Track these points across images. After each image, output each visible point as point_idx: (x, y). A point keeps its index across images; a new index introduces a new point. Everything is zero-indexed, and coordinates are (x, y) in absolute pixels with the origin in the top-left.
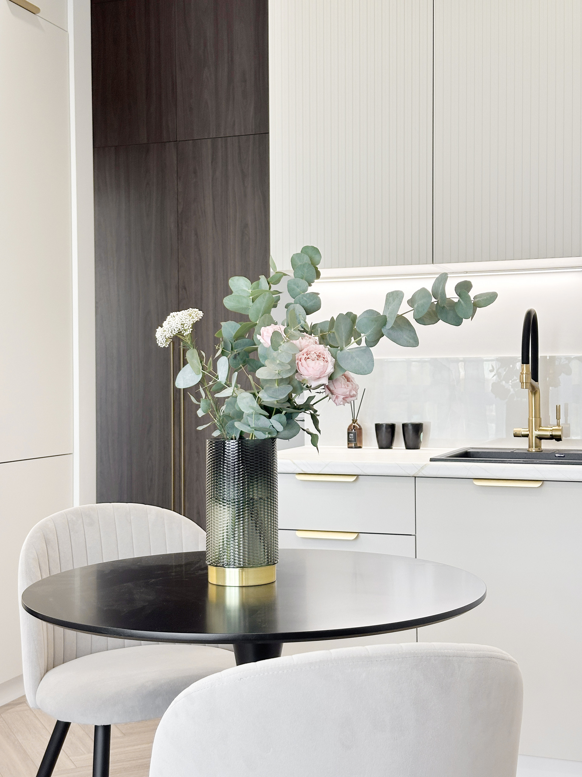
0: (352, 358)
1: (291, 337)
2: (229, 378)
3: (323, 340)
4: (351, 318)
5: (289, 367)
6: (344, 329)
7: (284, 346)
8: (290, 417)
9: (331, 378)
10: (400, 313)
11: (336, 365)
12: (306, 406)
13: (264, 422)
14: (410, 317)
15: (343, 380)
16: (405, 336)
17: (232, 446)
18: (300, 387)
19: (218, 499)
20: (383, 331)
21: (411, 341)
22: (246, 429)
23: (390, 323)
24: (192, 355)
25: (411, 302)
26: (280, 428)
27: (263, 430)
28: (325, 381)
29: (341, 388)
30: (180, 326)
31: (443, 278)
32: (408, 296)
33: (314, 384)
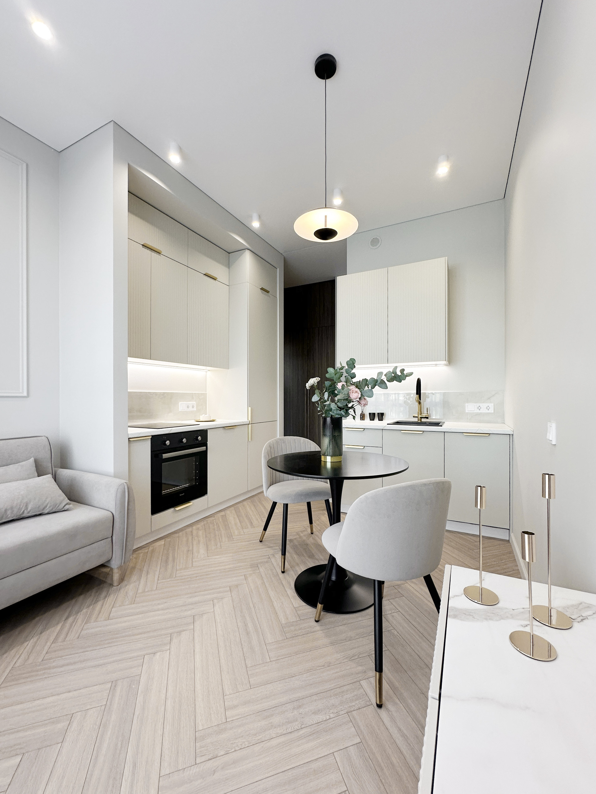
0: (367, 392)
1: (348, 386)
2: (328, 399)
3: (357, 387)
4: (366, 380)
5: (347, 395)
6: (364, 383)
7: (346, 389)
8: (347, 410)
9: (360, 399)
10: (382, 379)
11: (362, 395)
12: (352, 407)
13: (339, 412)
14: (385, 380)
15: (364, 399)
16: (383, 385)
17: (329, 419)
18: (350, 401)
19: (324, 435)
20: (377, 384)
21: (386, 387)
22: (333, 414)
23: (379, 382)
24: (317, 391)
25: (385, 375)
26: (344, 414)
27: (338, 414)
28: (358, 400)
29: (363, 402)
30: (313, 383)
31: (396, 367)
32: (384, 373)
33: (354, 401)
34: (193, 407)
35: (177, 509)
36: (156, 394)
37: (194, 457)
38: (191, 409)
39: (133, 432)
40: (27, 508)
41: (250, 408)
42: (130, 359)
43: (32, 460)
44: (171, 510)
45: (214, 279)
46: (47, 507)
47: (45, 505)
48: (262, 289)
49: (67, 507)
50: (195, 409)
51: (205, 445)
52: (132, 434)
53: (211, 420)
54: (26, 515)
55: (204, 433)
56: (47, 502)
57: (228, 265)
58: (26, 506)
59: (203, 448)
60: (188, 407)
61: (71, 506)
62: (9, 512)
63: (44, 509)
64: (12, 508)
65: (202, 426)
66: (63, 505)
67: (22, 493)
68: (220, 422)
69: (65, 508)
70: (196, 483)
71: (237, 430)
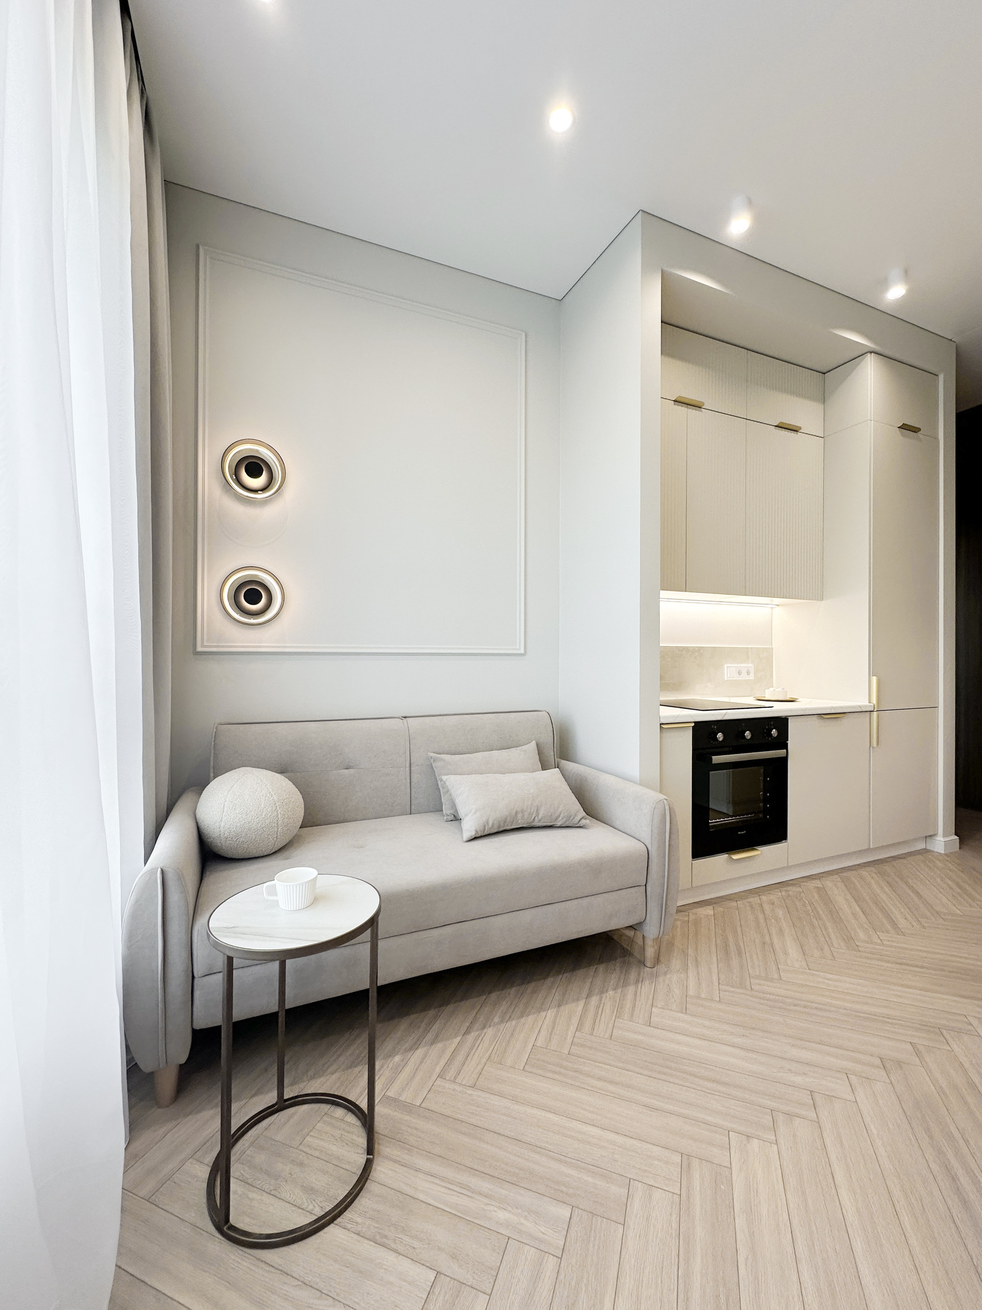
34: (748, 673)
35: (735, 857)
36: (686, 649)
37: (762, 767)
38: (744, 677)
39: (668, 714)
40: (537, 815)
41: (874, 679)
43: (534, 743)
44: (722, 858)
45: (795, 430)
46: (560, 818)
47: (557, 814)
48: (904, 427)
49: (583, 822)
50: (752, 677)
51: (785, 746)
52: (665, 717)
54: (537, 824)
55: (781, 723)
56: (560, 810)
57: (823, 397)
58: (537, 810)
59: (780, 753)
60: (740, 673)
61: (588, 821)
62: (520, 816)
63: (557, 819)
64: (523, 811)
65: (779, 710)
66: (579, 818)
67: (532, 791)
69: (580, 823)
71: (846, 721)
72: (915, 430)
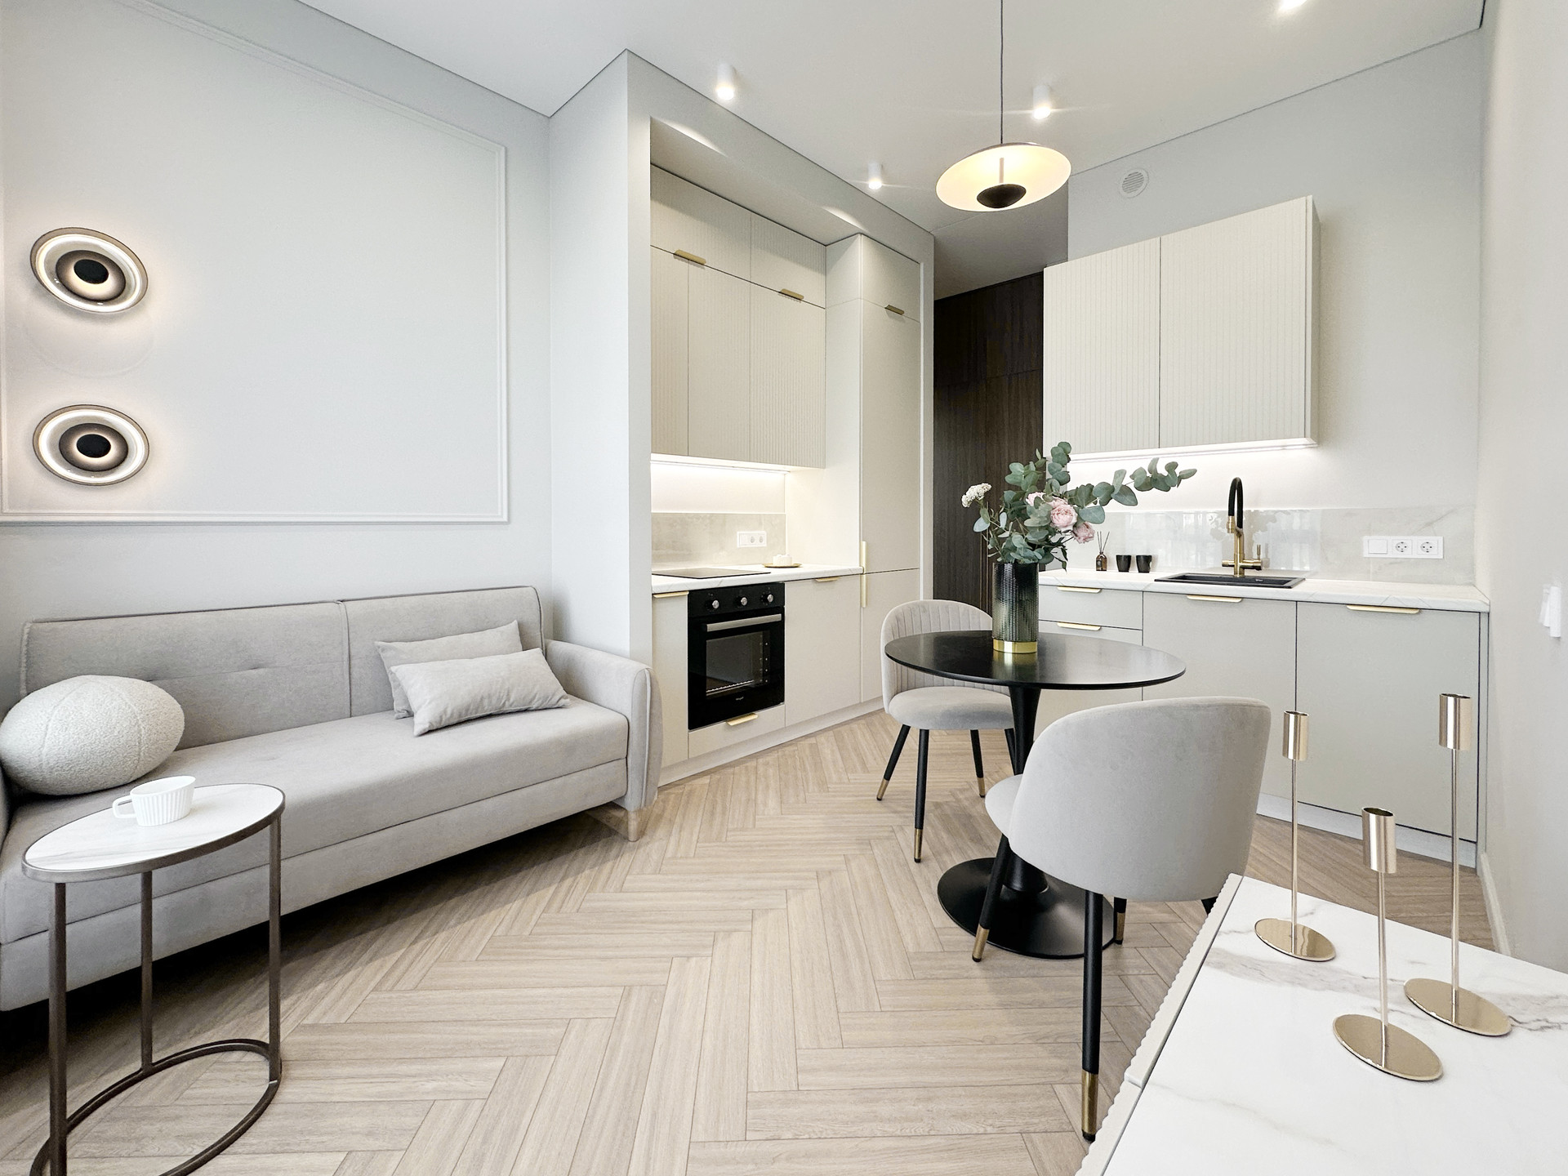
0: (1090, 513)
1: (1047, 500)
2: (1007, 525)
3: (1071, 502)
4: (1090, 487)
5: (1046, 519)
6: (1084, 495)
7: (1042, 506)
8: (1047, 550)
9: (1075, 526)
10: (1124, 483)
11: (1079, 518)
12: (1059, 544)
13: (1030, 553)
14: (1132, 486)
15: (1084, 527)
16: (1128, 499)
17: (1008, 567)
18: (1054, 532)
19: (1000, 598)
20: (1112, 496)
21: (1133, 502)
22: (1018, 557)
23: (1117, 490)
24: (984, 512)
25: (1132, 477)
26: (1040, 557)
27: (1030, 558)
28: (1071, 528)
29: (1082, 533)
30: (976, 495)
31: (1155, 461)
32: (1130, 472)
33: (1063, 530)
34: (761, 541)
35: (732, 723)
36: (697, 516)
37: (761, 632)
38: (757, 544)
39: (660, 583)
40: (508, 699)
41: (864, 543)
42: (654, 456)
43: (515, 623)
44: (720, 726)
45: (799, 299)
46: (536, 700)
47: (533, 694)
48: (889, 308)
49: (563, 701)
50: (764, 544)
51: (782, 611)
52: (658, 587)
53: (792, 565)
54: (507, 708)
55: (778, 588)
56: (535, 692)
57: (824, 268)
58: (508, 695)
59: (777, 617)
60: (752, 541)
61: (568, 700)
62: (486, 702)
63: (531, 702)
64: (490, 696)
65: (775, 576)
66: (557, 698)
67: (502, 674)
68: (808, 569)
69: (560, 702)
70: (764, 681)
71: (839, 583)
72: (900, 312)
